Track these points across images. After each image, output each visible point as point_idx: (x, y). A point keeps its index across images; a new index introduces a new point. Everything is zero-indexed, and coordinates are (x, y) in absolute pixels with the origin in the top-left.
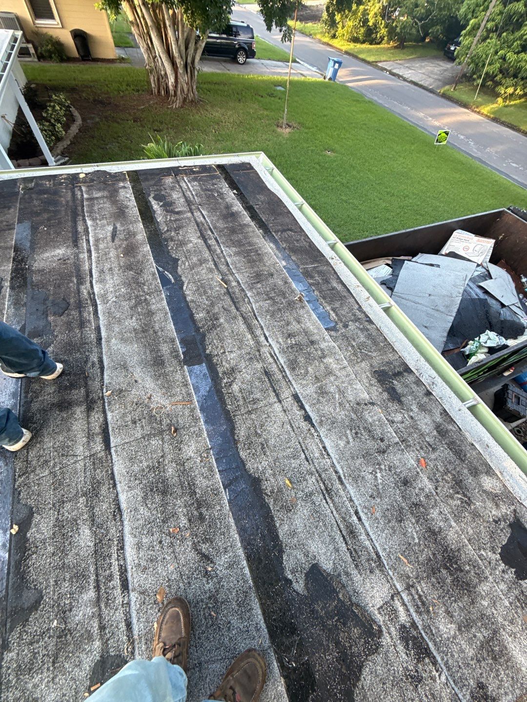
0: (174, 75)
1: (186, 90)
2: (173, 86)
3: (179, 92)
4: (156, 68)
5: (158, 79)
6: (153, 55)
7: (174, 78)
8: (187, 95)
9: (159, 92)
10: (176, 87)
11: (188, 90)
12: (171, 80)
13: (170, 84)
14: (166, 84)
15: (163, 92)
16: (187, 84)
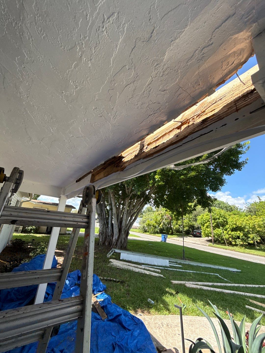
0: (118, 235)
2: (115, 240)
3: (119, 243)
5: (106, 238)
7: (118, 236)
8: (123, 244)
9: (104, 243)
10: (117, 240)
11: (124, 242)
12: (115, 237)
14: (110, 239)
15: (107, 243)
16: (124, 239)
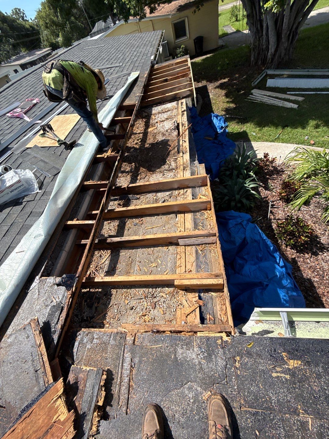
0: (276, 46)
1: (283, 55)
2: (271, 55)
3: (276, 59)
4: (259, 45)
5: (259, 54)
6: (260, 35)
9: (256, 63)
10: (274, 55)
11: (285, 54)
12: (272, 49)
13: (269, 54)
14: (265, 55)
15: (260, 62)
16: (286, 49)
